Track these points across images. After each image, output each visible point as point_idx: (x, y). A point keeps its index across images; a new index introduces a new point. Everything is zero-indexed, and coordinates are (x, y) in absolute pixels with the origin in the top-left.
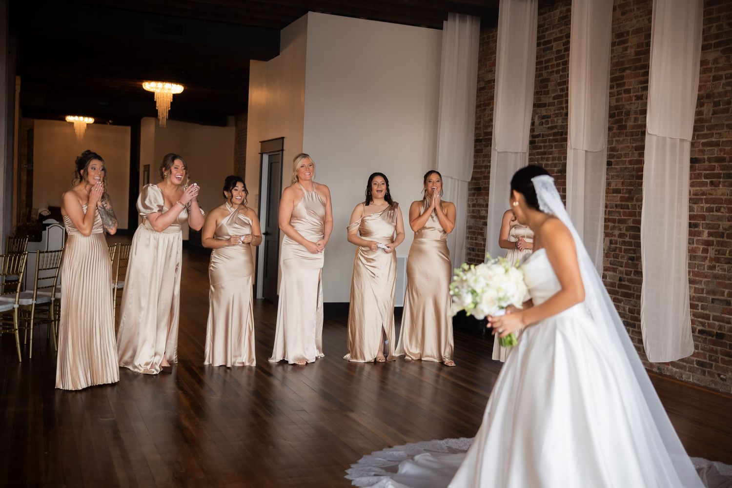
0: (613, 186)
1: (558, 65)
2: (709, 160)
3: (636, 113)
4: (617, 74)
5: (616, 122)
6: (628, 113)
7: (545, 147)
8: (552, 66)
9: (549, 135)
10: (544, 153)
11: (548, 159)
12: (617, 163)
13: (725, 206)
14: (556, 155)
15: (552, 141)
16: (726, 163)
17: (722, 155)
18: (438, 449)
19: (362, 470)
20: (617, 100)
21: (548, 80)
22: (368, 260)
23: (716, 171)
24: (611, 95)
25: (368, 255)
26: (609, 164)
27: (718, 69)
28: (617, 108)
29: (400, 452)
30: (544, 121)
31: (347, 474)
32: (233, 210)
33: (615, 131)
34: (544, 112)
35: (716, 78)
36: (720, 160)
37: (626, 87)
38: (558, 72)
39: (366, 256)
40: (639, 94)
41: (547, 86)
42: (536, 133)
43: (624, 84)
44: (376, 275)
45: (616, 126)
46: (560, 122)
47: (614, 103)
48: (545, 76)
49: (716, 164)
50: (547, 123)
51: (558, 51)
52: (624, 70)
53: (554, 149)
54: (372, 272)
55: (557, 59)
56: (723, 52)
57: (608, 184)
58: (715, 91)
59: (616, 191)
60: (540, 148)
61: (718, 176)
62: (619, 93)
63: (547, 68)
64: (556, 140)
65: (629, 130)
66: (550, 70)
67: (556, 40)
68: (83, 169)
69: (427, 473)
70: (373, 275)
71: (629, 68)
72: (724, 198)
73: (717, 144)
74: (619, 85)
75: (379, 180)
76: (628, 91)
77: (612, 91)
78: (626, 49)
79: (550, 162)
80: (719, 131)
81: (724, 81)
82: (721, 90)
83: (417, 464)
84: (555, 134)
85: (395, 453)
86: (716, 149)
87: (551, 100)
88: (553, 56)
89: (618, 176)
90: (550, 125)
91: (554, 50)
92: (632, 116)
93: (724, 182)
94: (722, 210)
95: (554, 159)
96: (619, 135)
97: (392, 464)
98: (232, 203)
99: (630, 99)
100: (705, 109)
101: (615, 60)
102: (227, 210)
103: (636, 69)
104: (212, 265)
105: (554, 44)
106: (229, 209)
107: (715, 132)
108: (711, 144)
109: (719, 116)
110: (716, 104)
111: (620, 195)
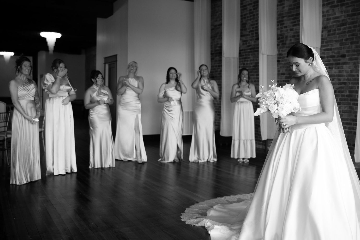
0: (281, 72)
1: (251, 16)
2: (328, 57)
3: (290, 37)
4: (280, 19)
5: (281, 42)
6: (287, 37)
7: (246, 55)
8: (248, 17)
9: (248, 49)
10: (245, 58)
11: (248, 61)
12: (283, 61)
13: (336, 78)
14: (252, 59)
15: (250, 52)
16: (336, 58)
17: (333, 54)
18: (222, 202)
19: (188, 216)
20: (281, 31)
21: (246, 24)
22: (169, 111)
23: (331, 62)
24: (278, 29)
25: (169, 108)
26: (278, 61)
27: (329, 15)
28: (281, 35)
29: (205, 205)
30: (245, 43)
31: (181, 218)
32: (98, 88)
33: (281, 46)
34: (244, 39)
35: (328, 19)
36: (333, 57)
37: (285, 25)
38: (250, 20)
39: (168, 109)
40: (292, 28)
41: (245, 26)
42: (241, 49)
43: (284, 24)
44: (174, 118)
45: (281, 43)
46: (252, 43)
47: (279, 33)
48: (244, 22)
49: (331, 59)
50: (246, 44)
51: (250, 10)
52: (283, 17)
53: (250, 56)
54: (171, 117)
55: (250, 13)
56: (331, 7)
57: (279, 71)
58: (328, 25)
59: (283, 74)
60: (243, 56)
61: (332, 64)
62: (281, 28)
63: (245, 18)
64: (251, 52)
65: (287, 45)
66: (246, 19)
67: (249, 5)
68: (19, 66)
69: (223, 214)
70: (172, 118)
71: (286, 16)
72: (336, 74)
73: (331, 49)
74: (281, 25)
75: (173, 71)
76: (286, 27)
77: (278, 27)
78: (284, 8)
79: (249, 62)
80: (331, 43)
81: (332, 20)
82: (331, 24)
83: (215, 210)
84: (250, 49)
85: (202, 205)
86: (330, 52)
87: (248, 33)
88: (248, 12)
89: (283, 67)
90: (248, 45)
91: (248, 9)
92: (289, 39)
93: (335, 67)
94: (335, 80)
95: (251, 60)
96: (283, 47)
97: (203, 211)
98: (97, 85)
99: (287, 30)
100: (324, 33)
101: (279, 13)
102: (95, 89)
103: (289, 16)
104: (91, 116)
105: (248, 7)
106: (96, 88)
107: (329, 44)
108: (328, 50)
109: (331, 36)
110: (329, 31)
111: (285, 76)
